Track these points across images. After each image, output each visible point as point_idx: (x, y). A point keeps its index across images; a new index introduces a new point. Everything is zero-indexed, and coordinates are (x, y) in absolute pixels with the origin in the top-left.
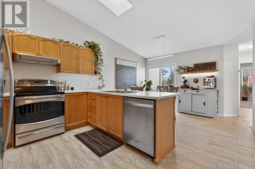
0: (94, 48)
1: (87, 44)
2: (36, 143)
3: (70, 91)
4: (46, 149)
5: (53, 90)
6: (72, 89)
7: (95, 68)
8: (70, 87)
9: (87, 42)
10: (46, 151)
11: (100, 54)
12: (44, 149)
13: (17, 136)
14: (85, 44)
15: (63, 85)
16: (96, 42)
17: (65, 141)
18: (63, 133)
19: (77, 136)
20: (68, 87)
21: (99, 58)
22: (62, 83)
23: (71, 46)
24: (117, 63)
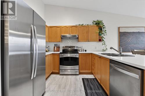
0: (99, 24)
1: (94, 22)
2: (66, 76)
3: (84, 52)
4: (68, 80)
5: (76, 51)
6: (86, 51)
7: (99, 37)
8: (85, 50)
9: (94, 21)
10: (67, 81)
11: (104, 27)
12: (67, 80)
13: (60, 70)
14: (93, 23)
15: (81, 48)
16: (100, 19)
17: (76, 80)
18: (78, 75)
19: (83, 79)
20: (84, 50)
21: (103, 30)
22: (80, 47)
23: (85, 26)
24: (120, 31)
